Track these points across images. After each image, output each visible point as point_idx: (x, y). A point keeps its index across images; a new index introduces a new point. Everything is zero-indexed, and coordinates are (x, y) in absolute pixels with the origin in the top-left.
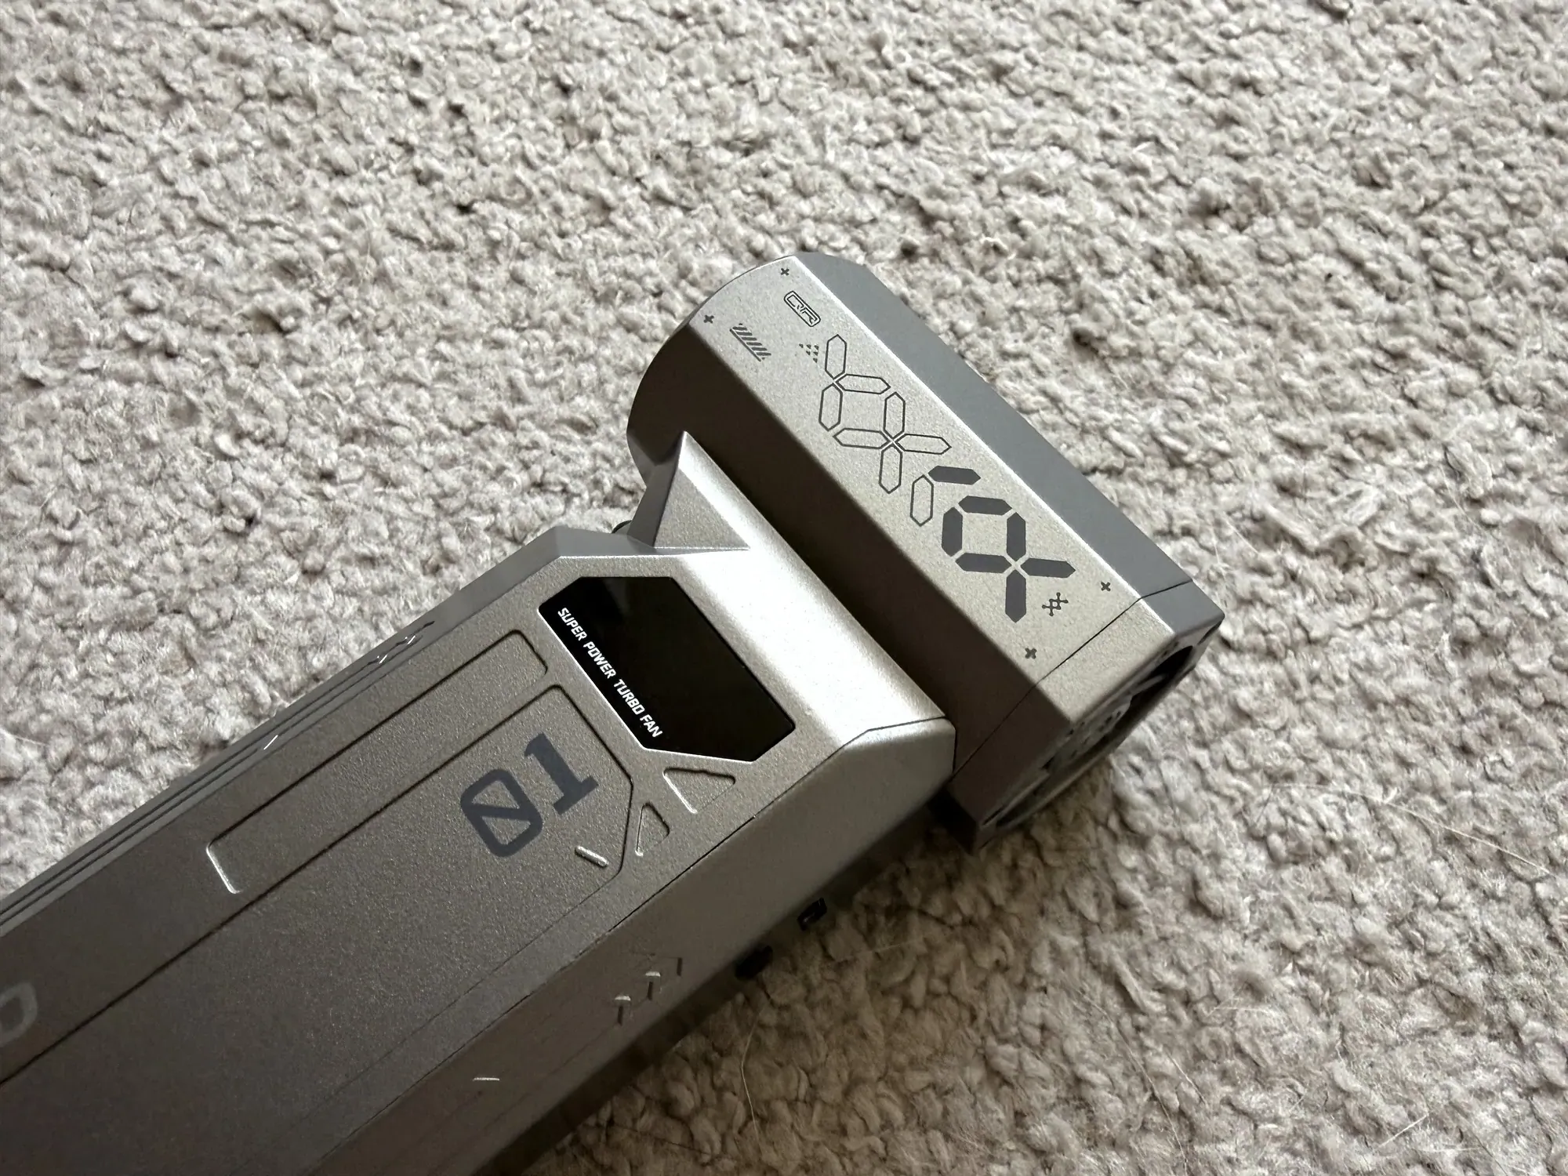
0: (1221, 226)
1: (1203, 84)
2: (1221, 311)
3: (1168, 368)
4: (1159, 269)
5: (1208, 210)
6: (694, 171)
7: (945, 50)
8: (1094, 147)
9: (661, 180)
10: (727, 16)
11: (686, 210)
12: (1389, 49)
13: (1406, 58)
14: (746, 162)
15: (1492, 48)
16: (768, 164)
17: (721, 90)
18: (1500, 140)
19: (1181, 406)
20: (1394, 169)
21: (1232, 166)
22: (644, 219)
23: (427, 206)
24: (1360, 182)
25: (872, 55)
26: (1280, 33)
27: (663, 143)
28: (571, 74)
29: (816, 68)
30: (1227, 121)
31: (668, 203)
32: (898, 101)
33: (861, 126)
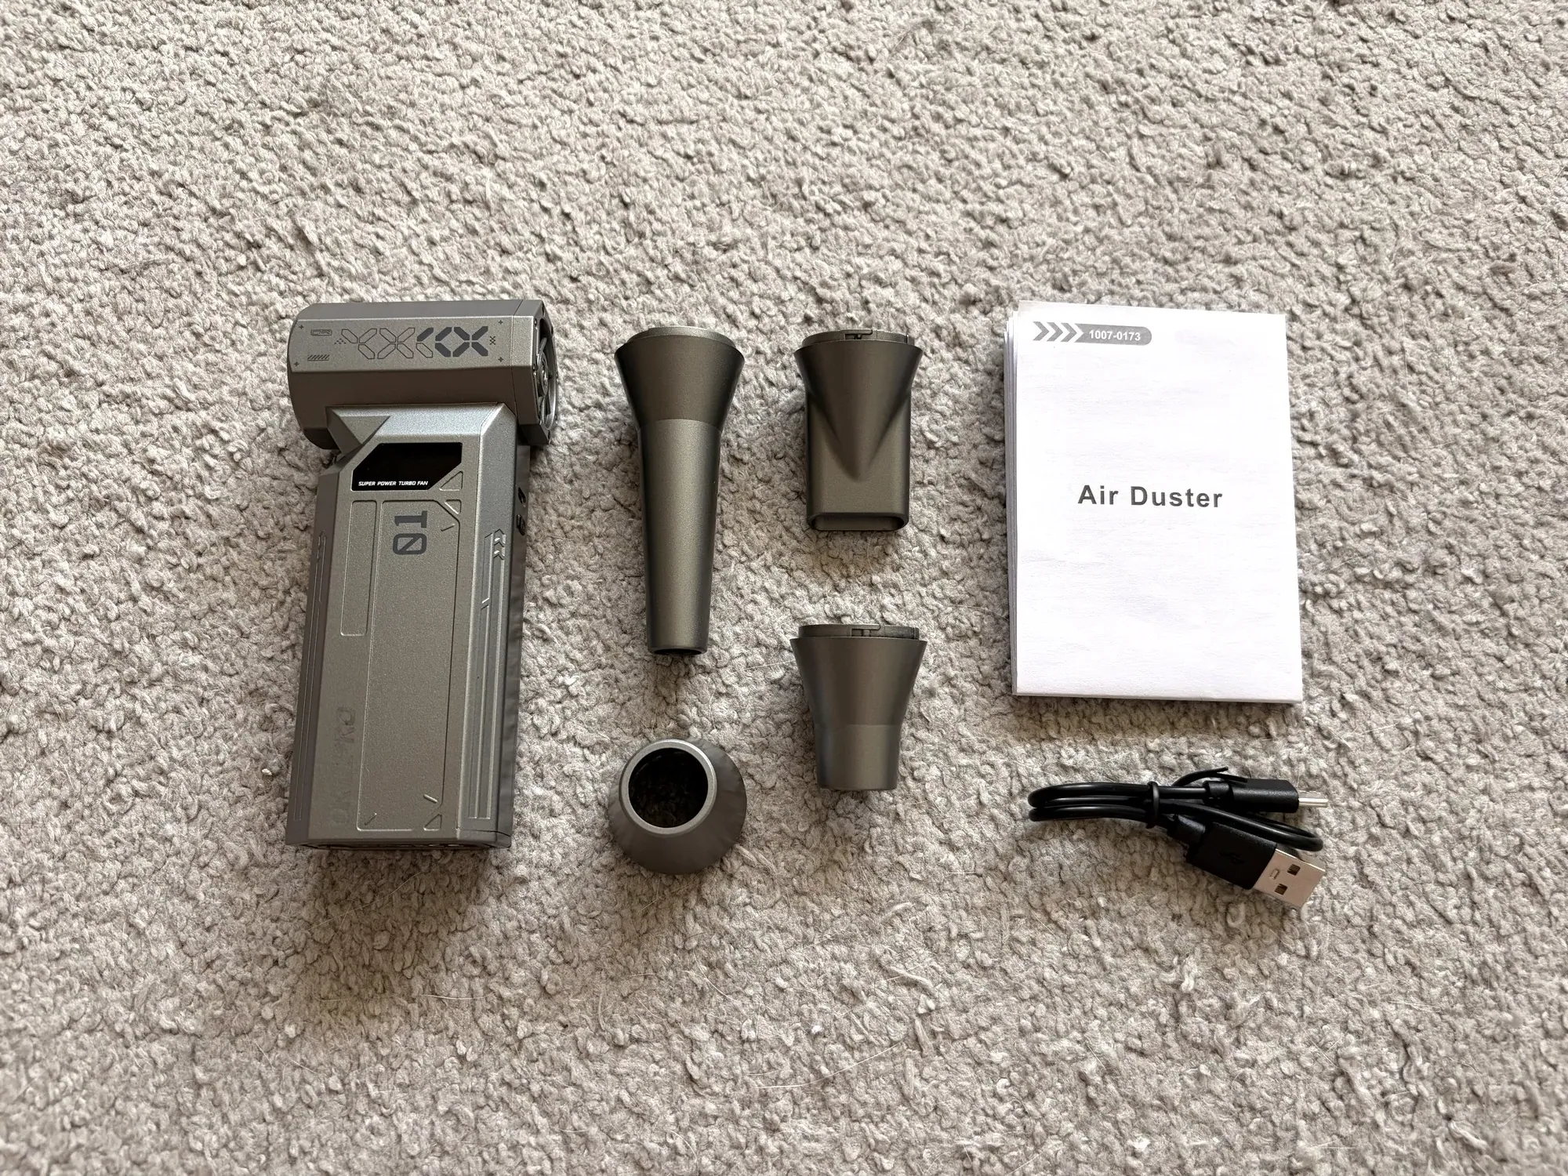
0: (975, 312)
1: (978, 218)
2: (967, 362)
3: (934, 395)
4: (938, 336)
5: (969, 302)
6: (696, 262)
7: (838, 188)
8: (913, 258)
9: (678, 267)
10: (716, 159)
11: (692, 286)
12: (1087, 200)
13: (1097, 207)
14: (724, 257)
15: (1147, 202)
16: (736, 259)
17: (712, 209)
18: (1137, 265)
19: (938, 416)
20: (1074, 281)
21: (987, 274)
22: (669, 292)
23: (554, 276)
24: (1054, 287)
25: (796, 190)
26: (1030, 186)
27: (680, 243)
28: (629, 194)
29: (764, 197)
30: (988, 244)
31: (682, 281)
32: (809, 221)
33: (788, 237)
